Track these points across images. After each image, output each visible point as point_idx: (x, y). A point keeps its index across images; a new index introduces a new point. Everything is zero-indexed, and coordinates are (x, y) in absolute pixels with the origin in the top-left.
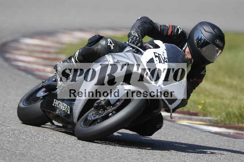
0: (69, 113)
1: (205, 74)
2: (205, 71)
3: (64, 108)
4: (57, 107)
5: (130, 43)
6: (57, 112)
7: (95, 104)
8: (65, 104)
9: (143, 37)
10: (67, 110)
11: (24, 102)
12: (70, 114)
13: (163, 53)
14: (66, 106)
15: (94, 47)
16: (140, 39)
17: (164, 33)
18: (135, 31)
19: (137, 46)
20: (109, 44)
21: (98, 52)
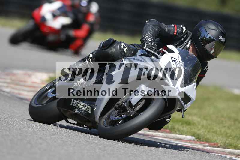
7: (117, 106)
8: (85, 104)
10: (88, 109)
12: (91, 113)
13: (179, 57)
14: (87, 106)
15: (108, 50)
16: (154, 44)
17: (171, 33)
18: (148, 36)
19: (152, 50)
20: (122, 48)
21: (113, 56)
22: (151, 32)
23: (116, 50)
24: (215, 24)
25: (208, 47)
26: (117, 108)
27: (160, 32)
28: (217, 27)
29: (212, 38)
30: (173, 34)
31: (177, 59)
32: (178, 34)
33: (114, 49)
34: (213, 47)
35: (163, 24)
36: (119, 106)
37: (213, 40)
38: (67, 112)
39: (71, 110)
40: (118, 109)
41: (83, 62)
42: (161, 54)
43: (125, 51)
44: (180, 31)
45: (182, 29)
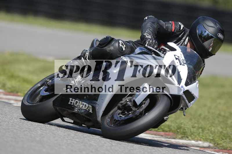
4: (75, 105)
6: (76, 110)
7: (120, 105)
8: (85, 103)
10: (89, 108)
12: (92, 112)
13: (181, 55)
14: (87, 105)
15: (106, 48)
16: (155, 41)
17: (169, 30)
18: (148, 33)
19: (153, 48)
20: (121, 46)
21: (111, 54)
22: (151, 30)
23: (114, 48)
24: (213, 22)
25: (206, 44)
26: (120, 107)
27: (159, 29)
28: (215, 24)
29: (210, 35)
30: (171, 31)
31: (180, 57)
32: (175, 31)
33: (113, 47)
34: (211, 45)
35: (161, 21)
36: (122, 106)
37: (212, 37)
38: (65, 110)
39: (69, 109)
40: (122, 108)
41: (79, 59)
42: (162, 52)
43: (123, 48)
44: (178, 27)
45: (179, 26)
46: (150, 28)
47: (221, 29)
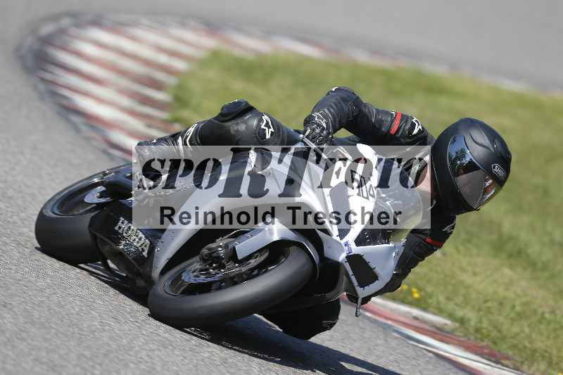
0: (146, 256)
1: (451, 233)
2: (453, 227)
3: (138, 242)
4: (124, 235)
5: (307, 137)
6: (122, 246)
7: (205, 251)
8: (140, 233)
9: (335, 131)
10: (143, 247)
11: (56, 207)
14: (143, 239)
15: (230, 123)
16: (329, 135)
18: (322, 115)
20: (263, 127)
21: (237, 139)
22: (332, 111)
23: (247, 128)
26: (204, 257)
28: (493, 141)
30: (389, 132)
32: (398, 134)
33: (244, 126)
36: (209, 254)
37: (476, 168)
38: (107, 244)
39: (113, 240)
43: (267, 134)
44: (407, 127)
45: (411, 125)
46: (332, 107)
47: (503, 154)
